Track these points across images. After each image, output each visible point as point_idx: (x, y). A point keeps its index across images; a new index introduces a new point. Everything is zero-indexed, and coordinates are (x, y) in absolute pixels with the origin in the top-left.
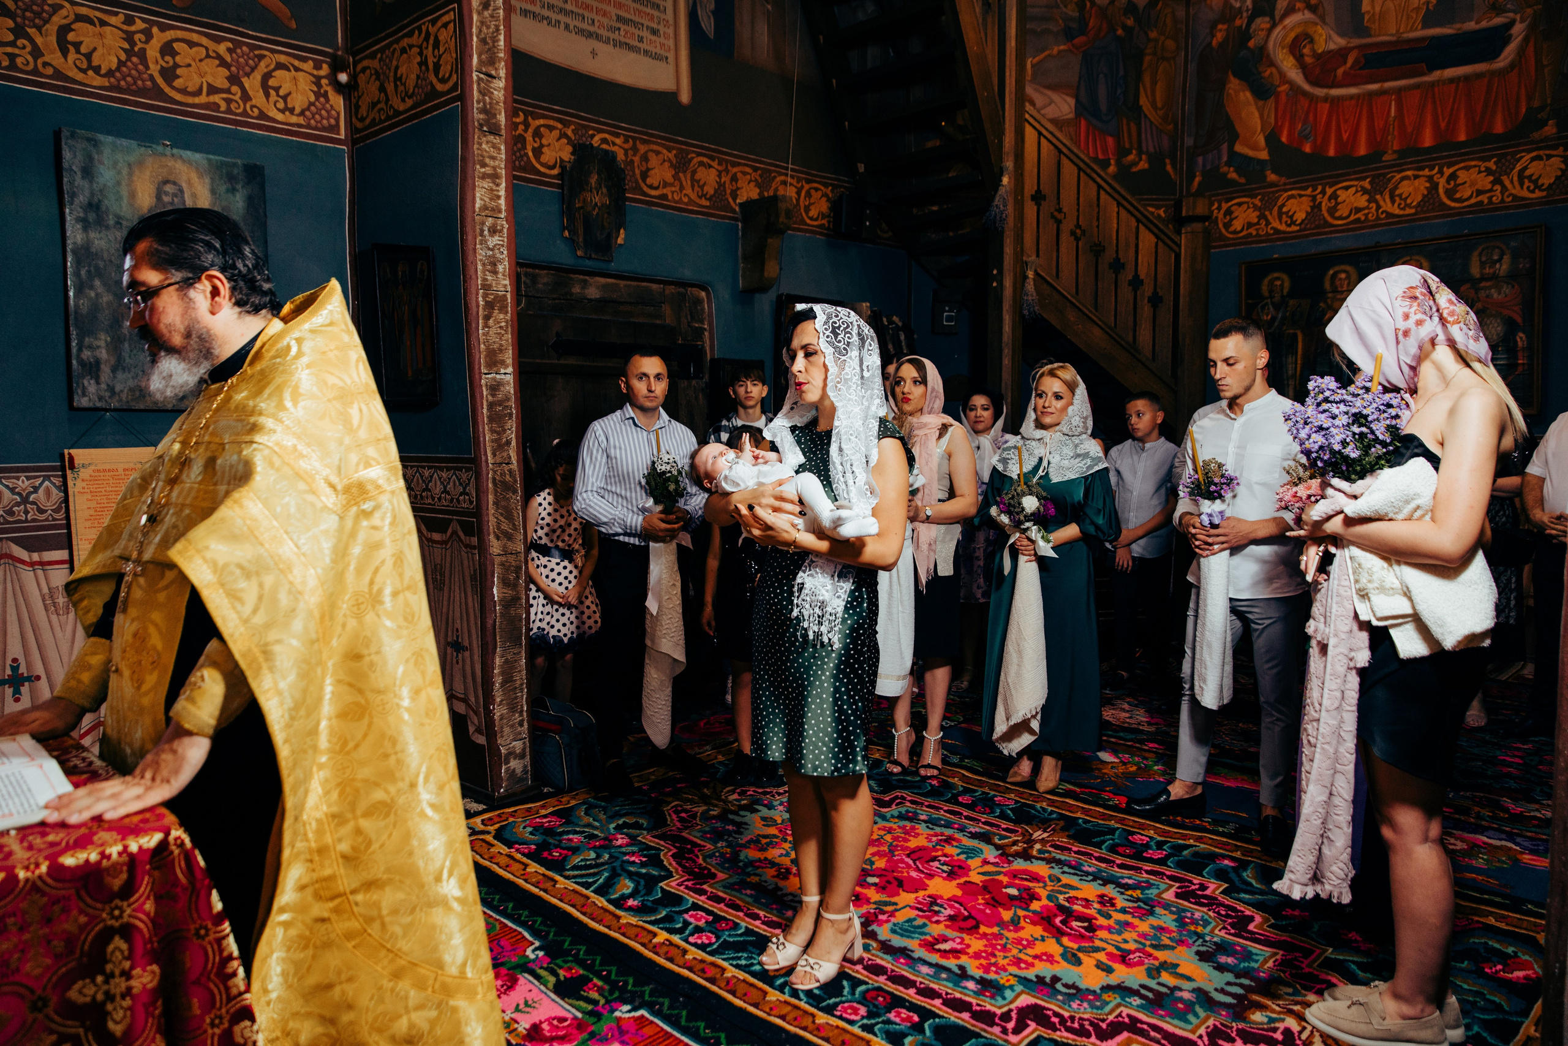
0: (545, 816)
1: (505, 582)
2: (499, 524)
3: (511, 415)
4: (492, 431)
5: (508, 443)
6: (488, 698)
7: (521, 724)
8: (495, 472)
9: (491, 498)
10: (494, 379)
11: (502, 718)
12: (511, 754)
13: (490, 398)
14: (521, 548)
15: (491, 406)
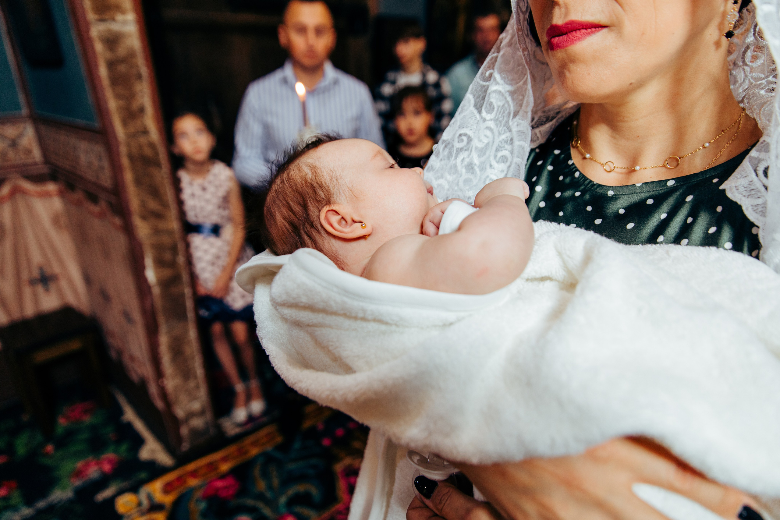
0: (223, 477)
1: (159, 263)
2: (143, 205)
3: (139, 77)
4: (118, 96)
5: (142, 110)
6: (159, 374)
7: (197, 387)
8: (129, 145)
9: (128, 176)
10: (109, 31)
11: (176, 389)
12: (191, 415)
13: (109, 55)
14: (174, 225)
15: (111, 65)
